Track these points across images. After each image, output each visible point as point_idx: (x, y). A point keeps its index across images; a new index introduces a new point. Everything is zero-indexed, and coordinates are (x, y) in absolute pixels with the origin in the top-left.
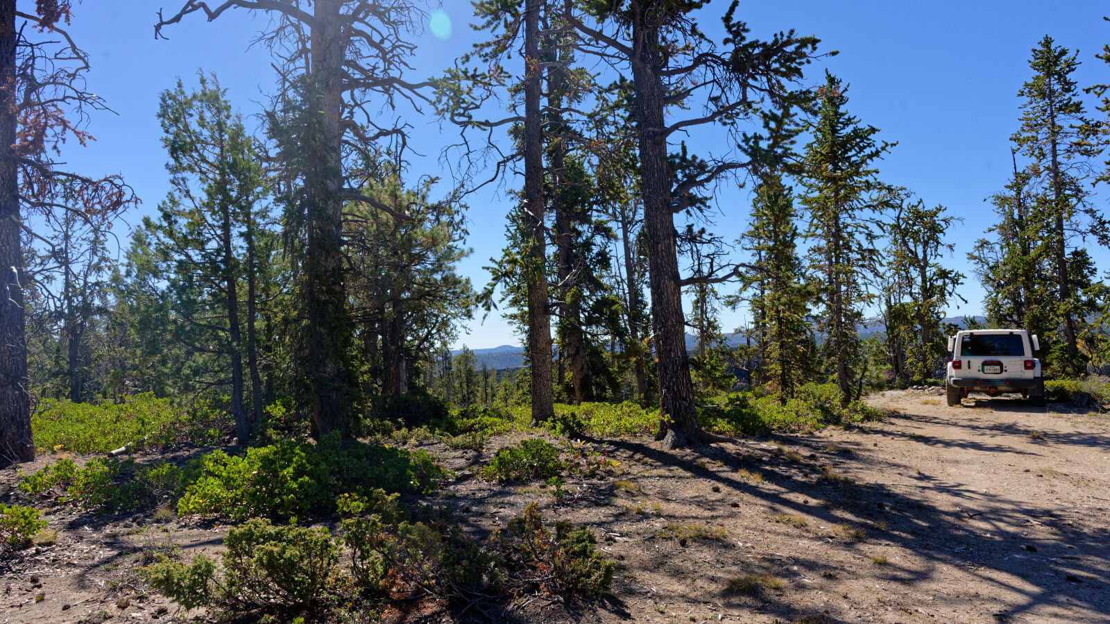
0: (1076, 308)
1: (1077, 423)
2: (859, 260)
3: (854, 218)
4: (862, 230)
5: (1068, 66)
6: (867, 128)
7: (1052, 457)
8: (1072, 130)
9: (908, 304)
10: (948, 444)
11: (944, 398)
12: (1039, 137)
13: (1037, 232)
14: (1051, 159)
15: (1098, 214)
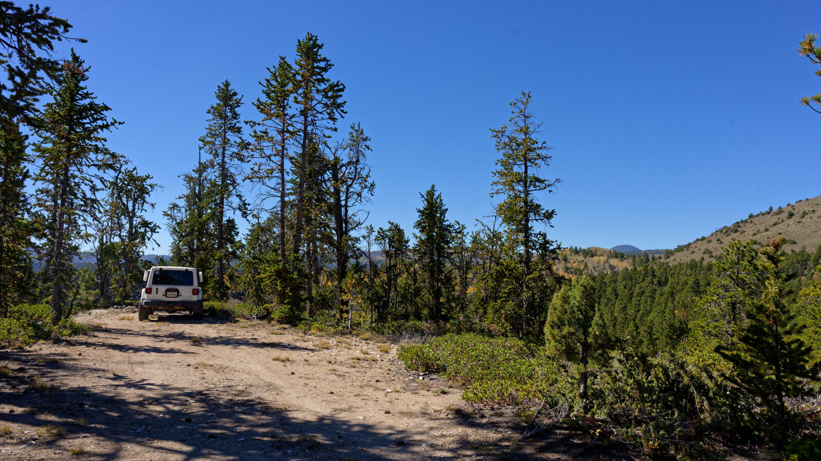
0: (226, 256)
1: (220, 330)
2: (82, 205)
3: (81, 172)
4: (87, 182)
5: (237, 103)
6: (102, 105)
7: (205, 354)
8: (235, 144)
9: (117, 243)
10: (136, 350)
11: (136, 315)
12: (216, 143)
13: (209, 204)
14: (221, 158)
15: (243, 199)
